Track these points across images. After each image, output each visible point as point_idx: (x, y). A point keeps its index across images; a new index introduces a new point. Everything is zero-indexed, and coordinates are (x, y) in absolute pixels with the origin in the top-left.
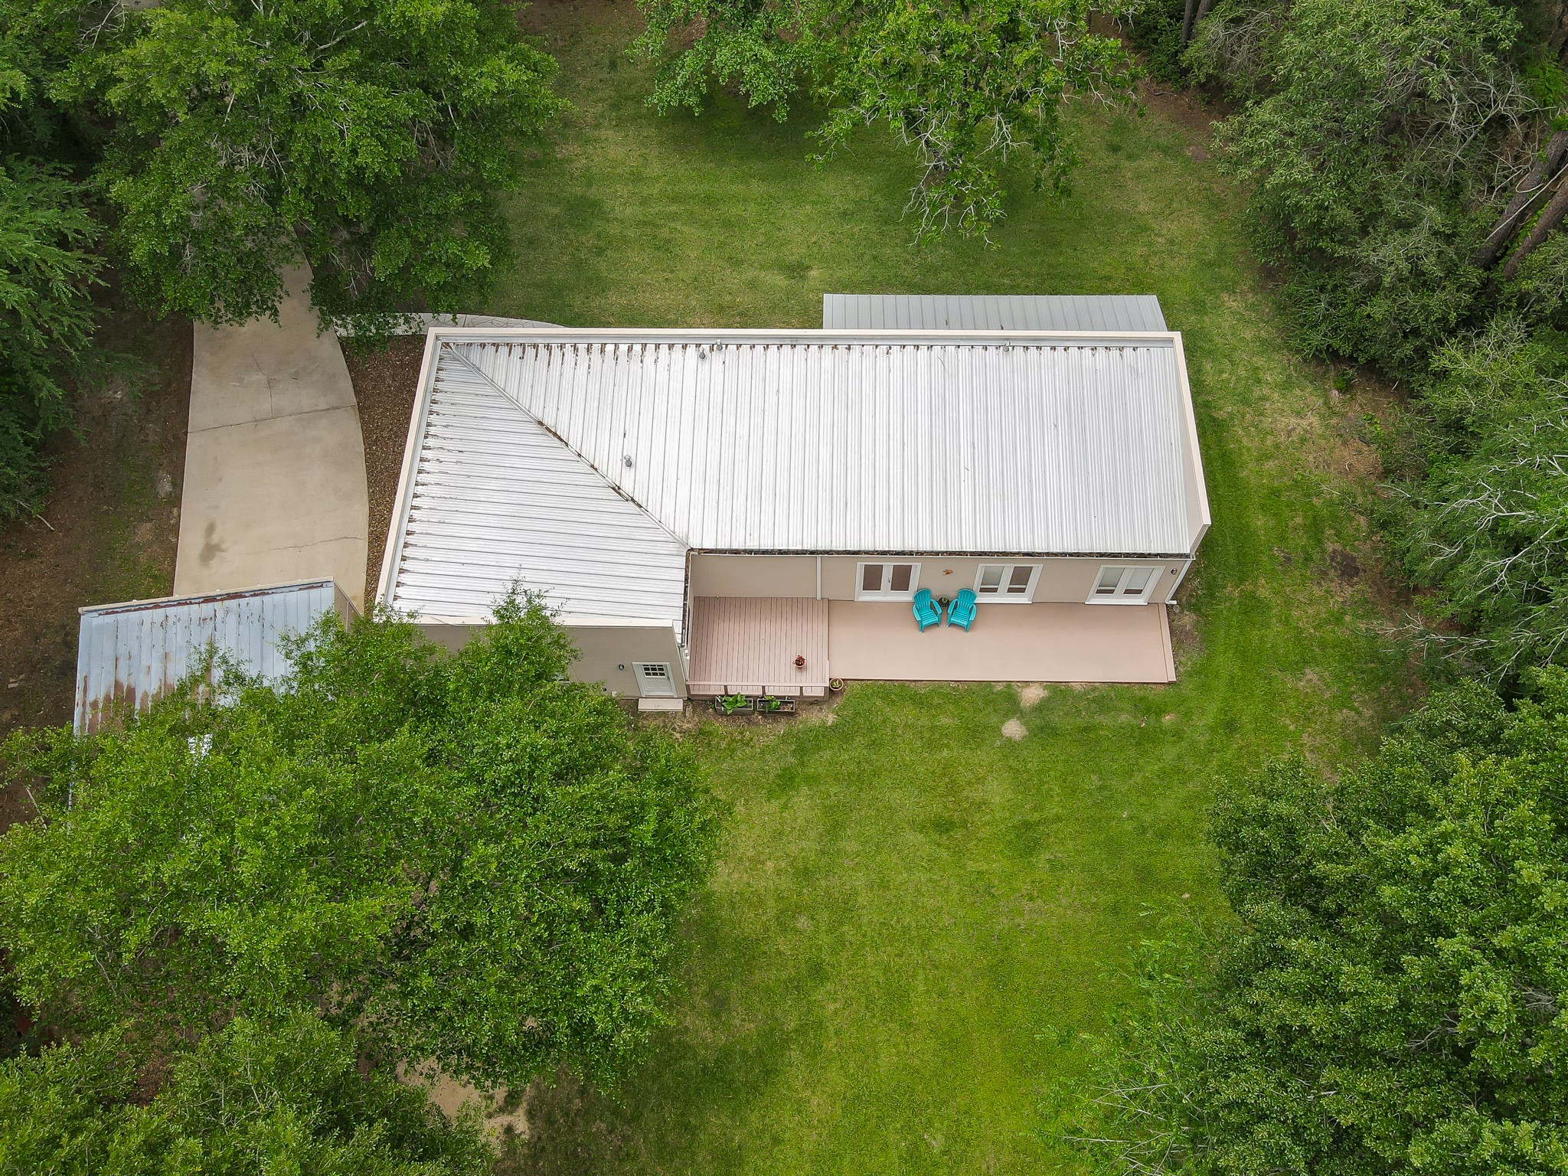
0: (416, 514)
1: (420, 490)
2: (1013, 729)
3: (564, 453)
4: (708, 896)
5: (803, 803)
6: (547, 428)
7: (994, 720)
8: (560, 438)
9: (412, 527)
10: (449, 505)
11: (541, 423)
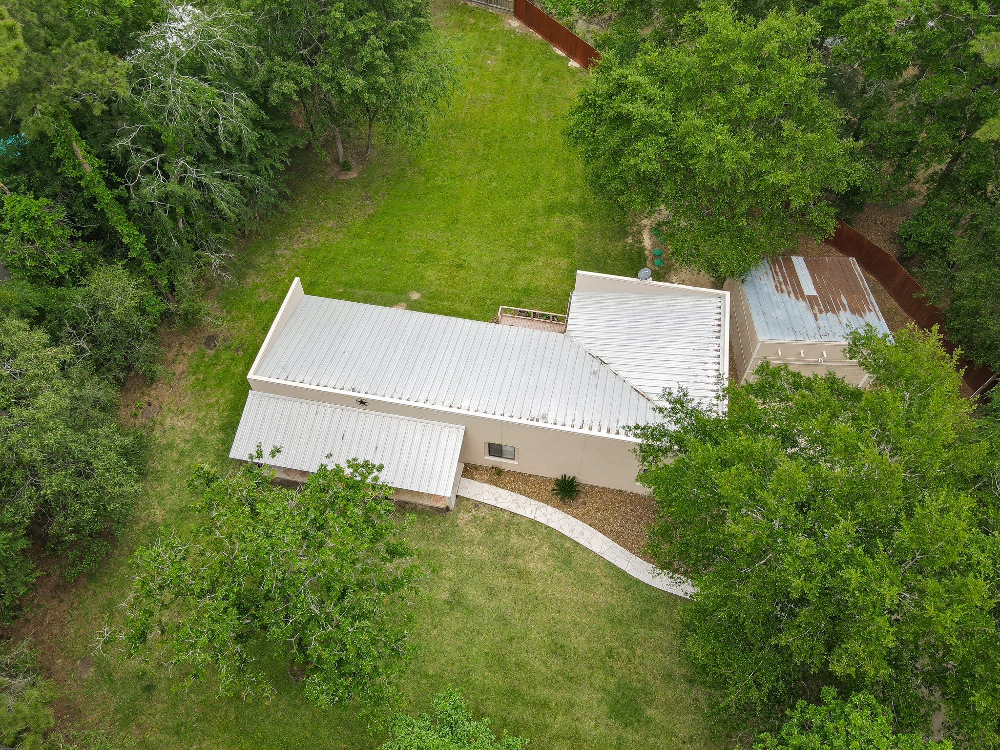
0: (716, 347)
1: (716, 360)
2: (415, 296)
3: (633, 382)
4: (569, 258)
5: (521, 282)
6: (644, 396)
7: (422, 301)
8: (636, 391)
9: (717, 341)
10: (699, 353)
11: (648, 400)
